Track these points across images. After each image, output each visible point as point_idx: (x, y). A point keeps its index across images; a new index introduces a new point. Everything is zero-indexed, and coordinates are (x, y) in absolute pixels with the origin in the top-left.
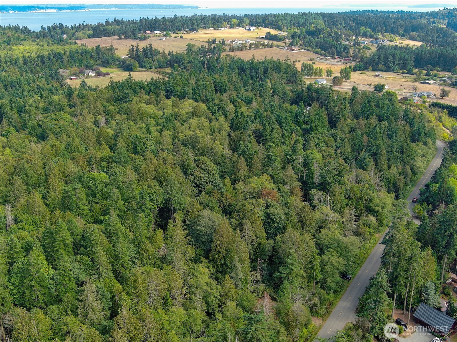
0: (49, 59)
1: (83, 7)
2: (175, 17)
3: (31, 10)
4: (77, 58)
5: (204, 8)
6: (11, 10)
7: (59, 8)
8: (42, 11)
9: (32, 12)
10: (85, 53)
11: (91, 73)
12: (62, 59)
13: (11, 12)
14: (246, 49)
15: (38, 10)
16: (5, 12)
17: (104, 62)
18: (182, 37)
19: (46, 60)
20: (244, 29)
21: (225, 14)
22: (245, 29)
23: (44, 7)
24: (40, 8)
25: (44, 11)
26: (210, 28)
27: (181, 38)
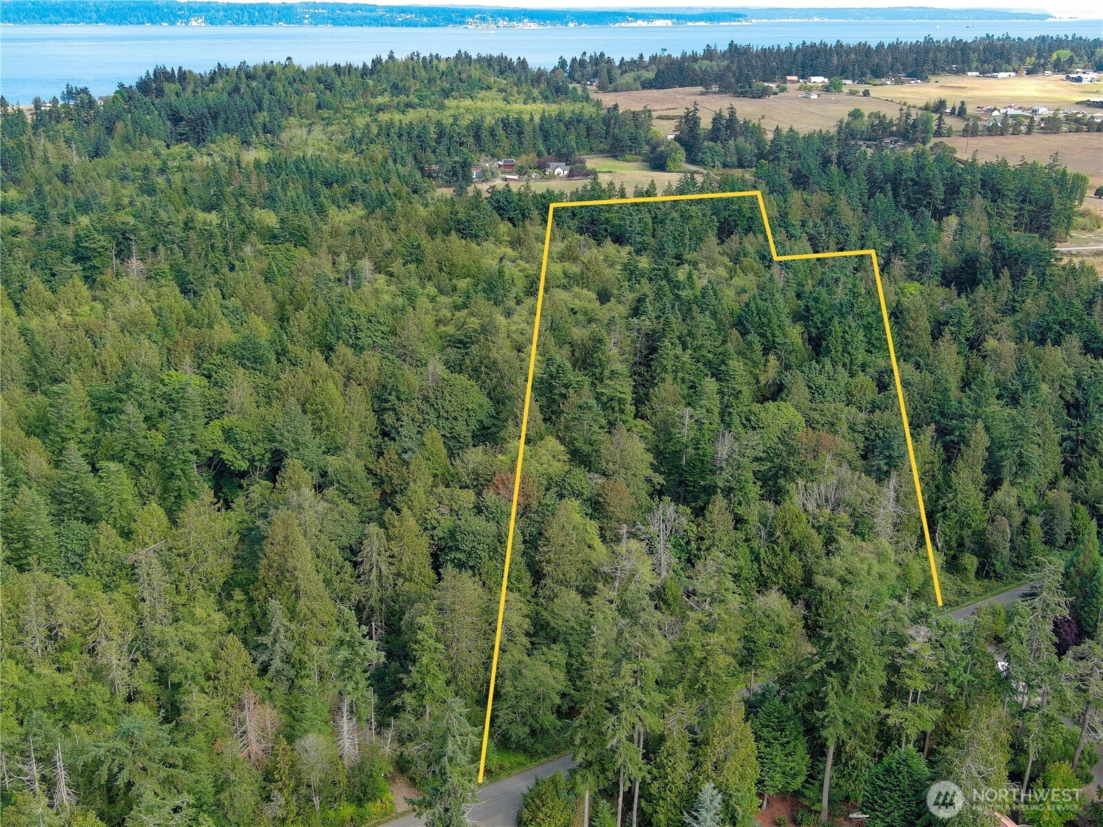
0: (492, 132)
1: (738, 16)
2: (929, 40)
3: (616, 21)
4: (555, 133)
5: (1065, 19)
6: (572, 21)
7: (681, 17)
8: (640, 23)
9: (617, 25)
10: (575, 123)
11: (559, 170)
12: (520, 133)
13: (571, 25)
14: (1016, 133)
15: (631, 21)
16: (558, 25)
17: (613, 147)
18: (866, 93)
19: (485, 135)
20: (1064, 77)
21: (1078, 36)
22: (1068, 78)
23: (645, 14)
24: (635, 16)
25: (645, 24)
26: (969, 74)
27: (864, 95)
